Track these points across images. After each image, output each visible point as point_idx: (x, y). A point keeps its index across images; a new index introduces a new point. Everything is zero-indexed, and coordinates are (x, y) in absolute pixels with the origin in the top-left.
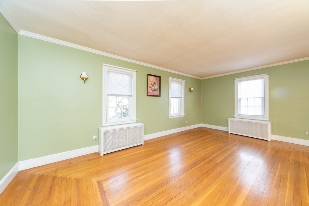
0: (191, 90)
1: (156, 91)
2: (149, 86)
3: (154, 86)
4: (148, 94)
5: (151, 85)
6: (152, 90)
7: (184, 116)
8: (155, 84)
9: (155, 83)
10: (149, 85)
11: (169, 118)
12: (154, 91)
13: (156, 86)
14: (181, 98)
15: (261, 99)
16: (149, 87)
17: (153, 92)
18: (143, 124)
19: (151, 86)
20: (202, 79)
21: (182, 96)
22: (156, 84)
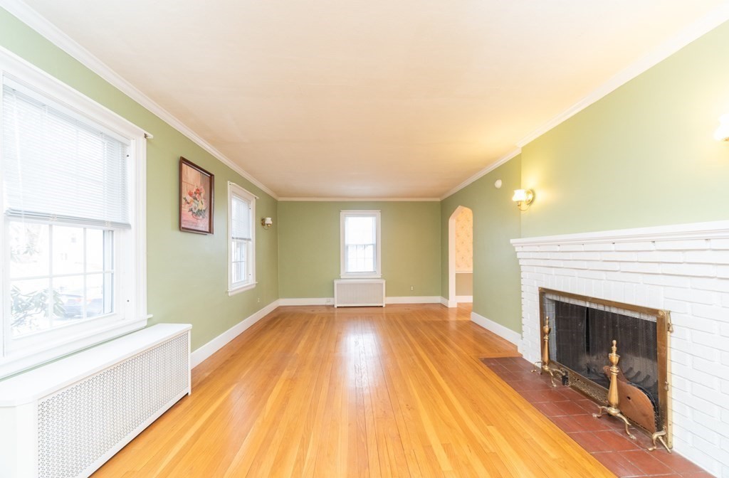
0: (266, 222)
1: (201, 217)
2: (185, 199)
3: (196, 201)
4: (183, 226)
5: (190, 194)
6: (191, 213)
7: (255, 286)
8: (200, 194)
9: (198, 191)
10: (185, 195)
11: (230, 294)
12: (197, 214)
13: (203, 200)
14: (249, 240)
15: (371, 247)
16: (183, 201)
17: (194, 220)
18: (189, 326)
19: (189, 198)
20: (280, 199)
21: (251, 237)
22: (202, 195)
